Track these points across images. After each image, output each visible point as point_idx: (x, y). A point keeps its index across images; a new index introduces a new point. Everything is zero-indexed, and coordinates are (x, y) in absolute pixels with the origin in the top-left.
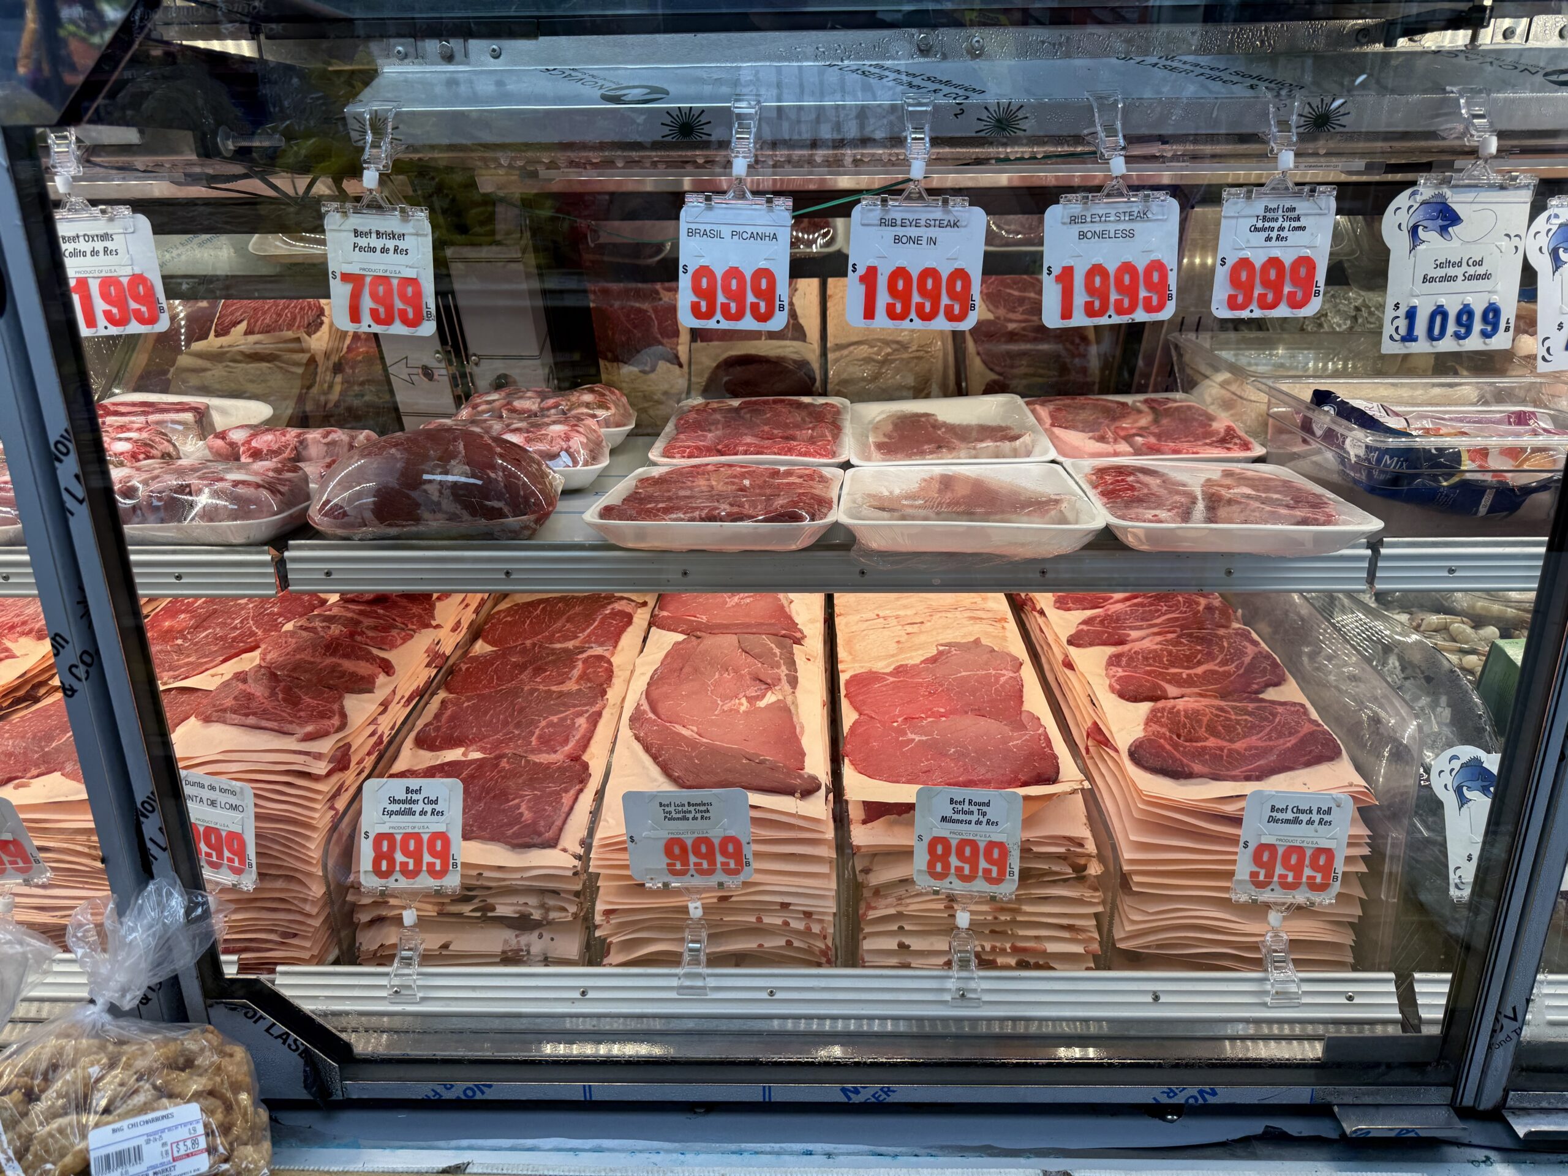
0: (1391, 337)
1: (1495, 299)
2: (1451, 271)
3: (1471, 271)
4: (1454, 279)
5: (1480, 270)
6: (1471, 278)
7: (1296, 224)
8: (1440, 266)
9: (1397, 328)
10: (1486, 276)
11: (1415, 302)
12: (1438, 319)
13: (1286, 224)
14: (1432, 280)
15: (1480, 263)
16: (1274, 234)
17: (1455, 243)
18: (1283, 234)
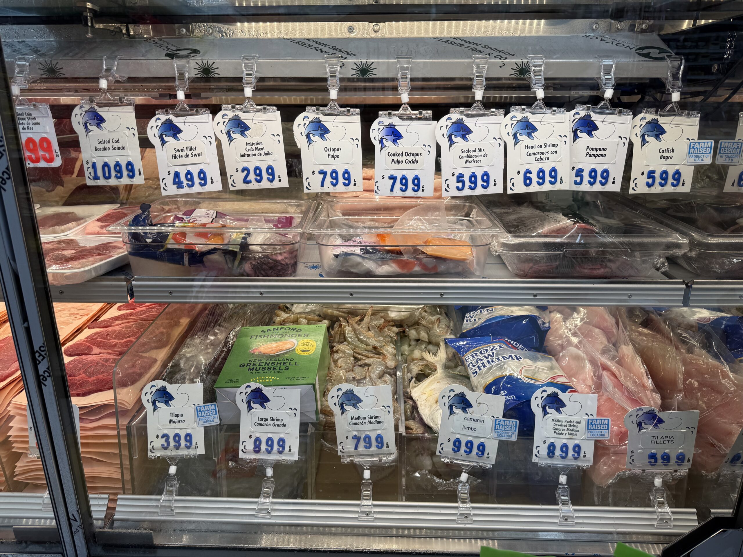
0: (89, 178)
1: (130, 159)
2: (107, 145)
3: (115, 145)
4: (108, 149)
5: (119, 145)
6: (116, 149)
7: (34, 122)
8: (100, 142)
9: (90, 173)
10: (122, 148)
11: (94, 160)
12: (106, 169)
13: (30, 121)
14: (99, 149)
15: (118, 141)
16: (26, 126)
17: (105, 132)
18: (31, 126)
